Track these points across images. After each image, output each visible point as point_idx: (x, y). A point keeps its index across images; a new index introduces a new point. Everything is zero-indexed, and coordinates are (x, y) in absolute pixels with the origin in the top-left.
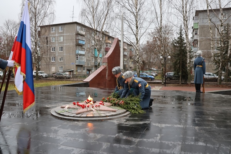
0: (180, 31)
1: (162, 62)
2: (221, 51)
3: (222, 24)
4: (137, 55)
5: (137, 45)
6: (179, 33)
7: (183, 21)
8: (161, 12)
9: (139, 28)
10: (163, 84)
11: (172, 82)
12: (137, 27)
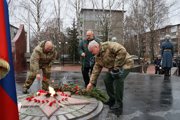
0: (73, 23)
1: (60, 47)
2: (104, 39)
3: (104, 20)
4: (39, 40)
5: (39, 32)
6: (72, 24)
7: (76, 15)
8: (59, 6)
9: (40, 17)
10: (60, 65)
11: (66, 63)
12: (39, 17)
